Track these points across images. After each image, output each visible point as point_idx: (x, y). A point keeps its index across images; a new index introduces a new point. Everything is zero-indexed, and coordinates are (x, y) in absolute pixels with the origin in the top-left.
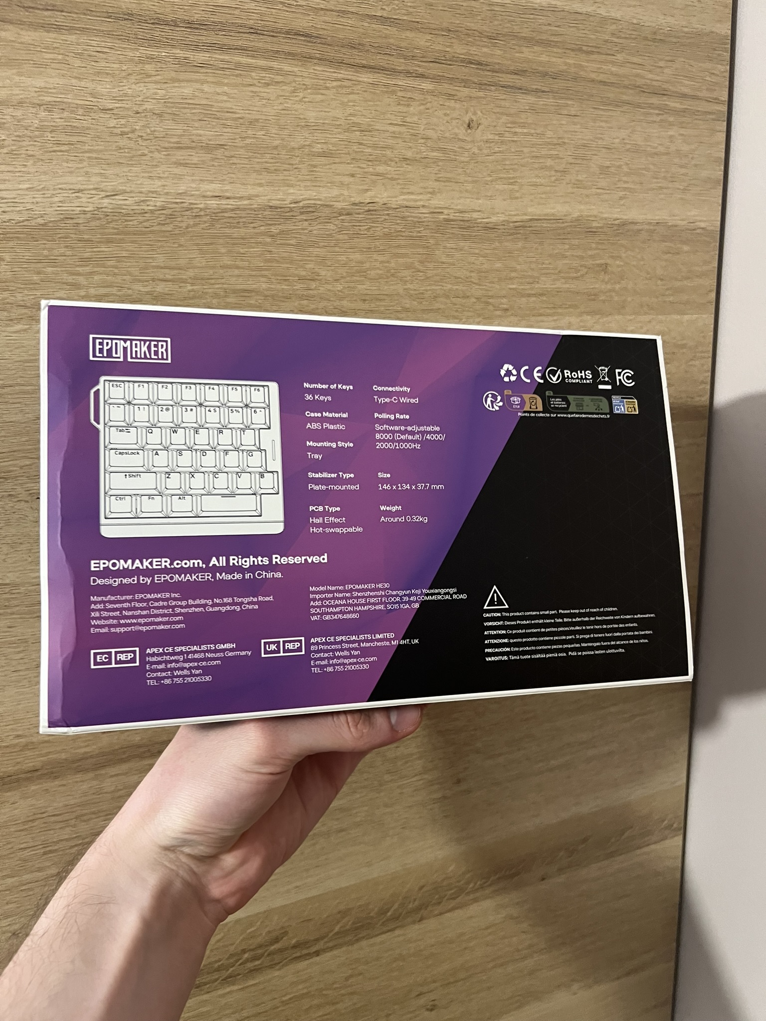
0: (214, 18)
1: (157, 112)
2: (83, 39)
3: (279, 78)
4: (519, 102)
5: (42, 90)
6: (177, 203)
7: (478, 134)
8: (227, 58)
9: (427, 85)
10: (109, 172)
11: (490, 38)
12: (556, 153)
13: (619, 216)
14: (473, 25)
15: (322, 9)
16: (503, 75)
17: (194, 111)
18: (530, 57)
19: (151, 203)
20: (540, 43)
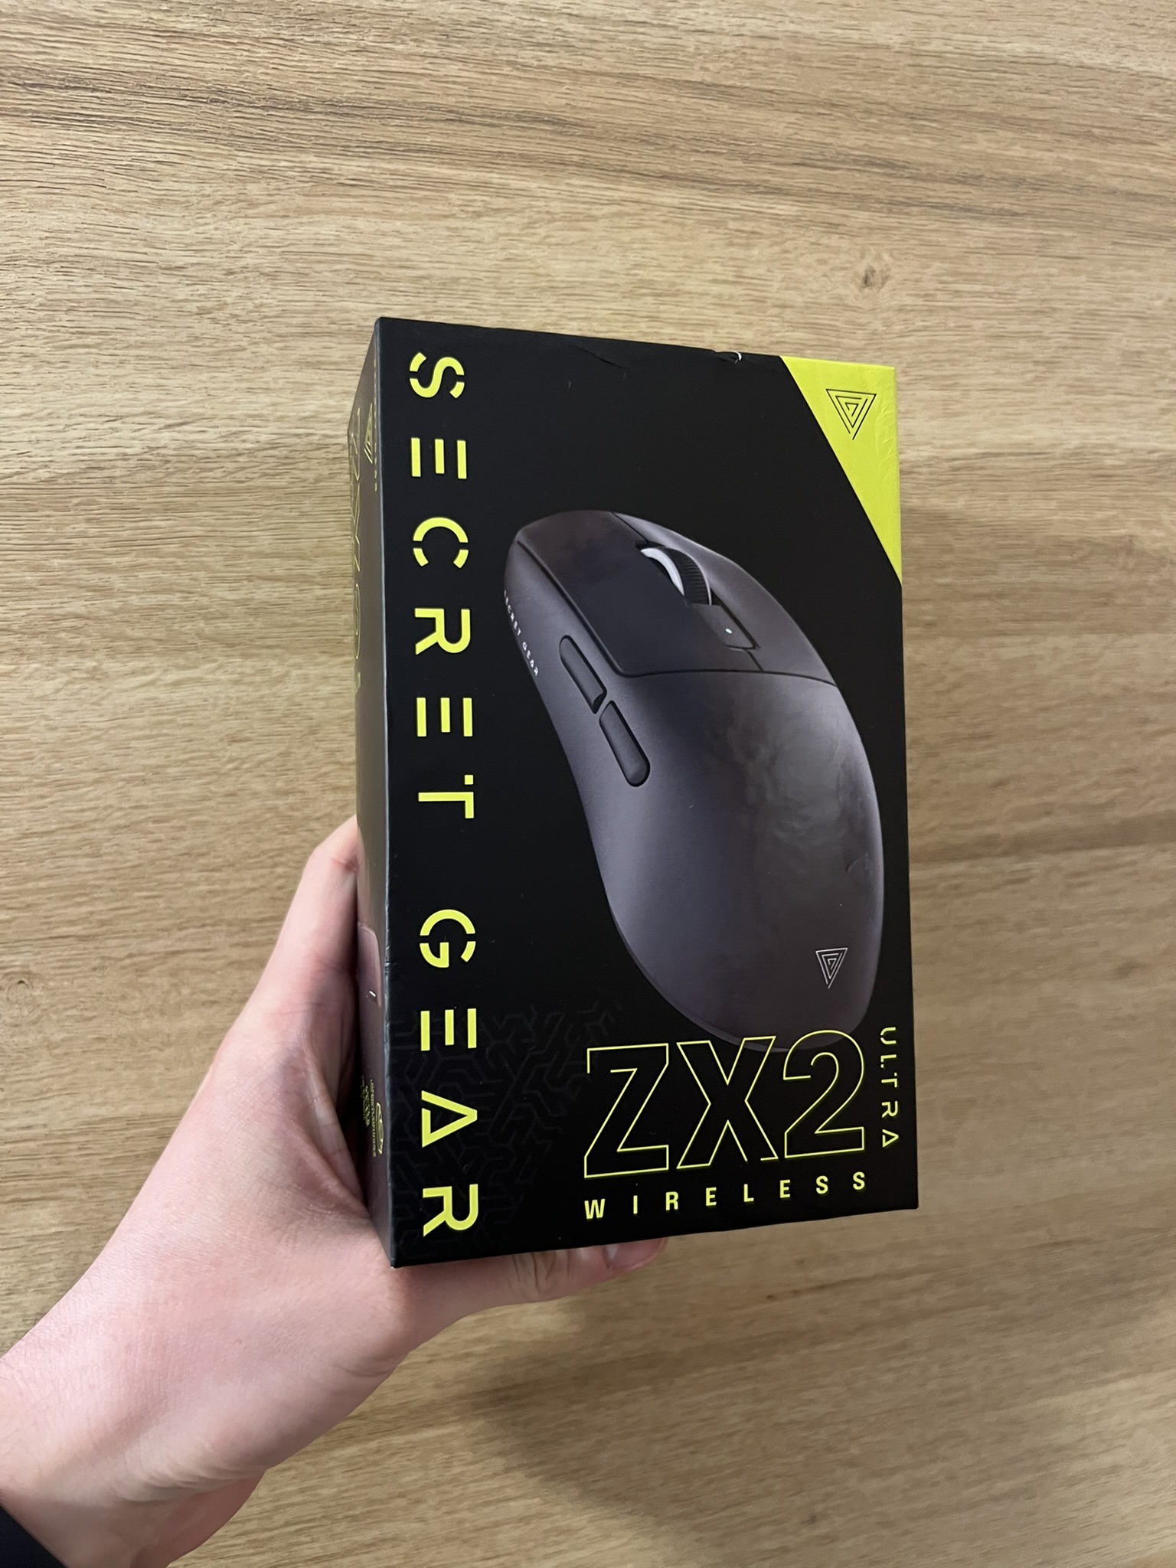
0: (379, 95)
1: (268, 270)
2: (134, 138)
3: (500, 202)
4: (965, 234)
5: (55, 235)
6: (298, 435)
7: (885, 296)
8: (401, 167)
9: (785, 208)
10: (176, 381)
11: (912, 117)
12: (1038, 328)
13: (1158, 445)
14: (878, 93)
15: (588, 73)
16: (937, 186)
17: (338, 267)
18: (990, 151)
19: (250, 437)
20: (1007, 123)
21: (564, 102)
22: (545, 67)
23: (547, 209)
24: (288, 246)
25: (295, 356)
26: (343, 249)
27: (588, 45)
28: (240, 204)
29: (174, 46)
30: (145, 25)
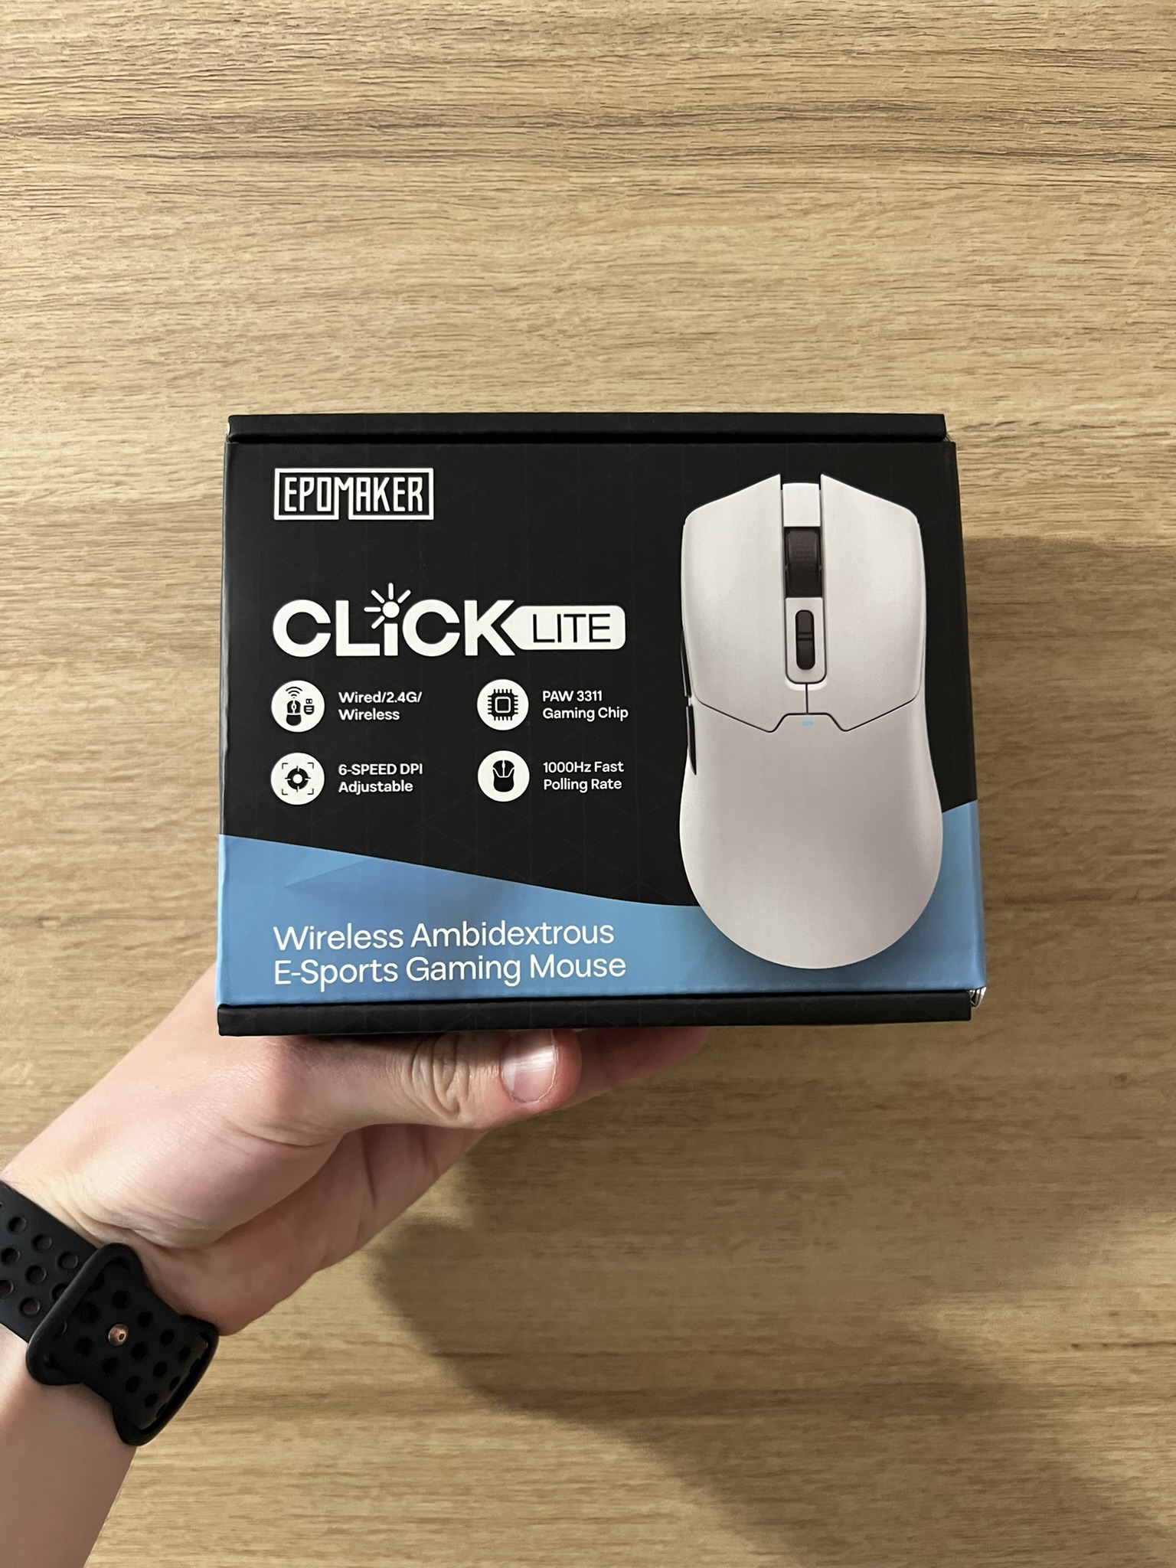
21: (903, 85)
22: (882, 52)
23: (878, 200)
24: (614, 260)
25: (617, 367)
26: (668, 259)
27: (930, 24)
28: (573, 223)
29: (514, 75)
30: (488, 57)
